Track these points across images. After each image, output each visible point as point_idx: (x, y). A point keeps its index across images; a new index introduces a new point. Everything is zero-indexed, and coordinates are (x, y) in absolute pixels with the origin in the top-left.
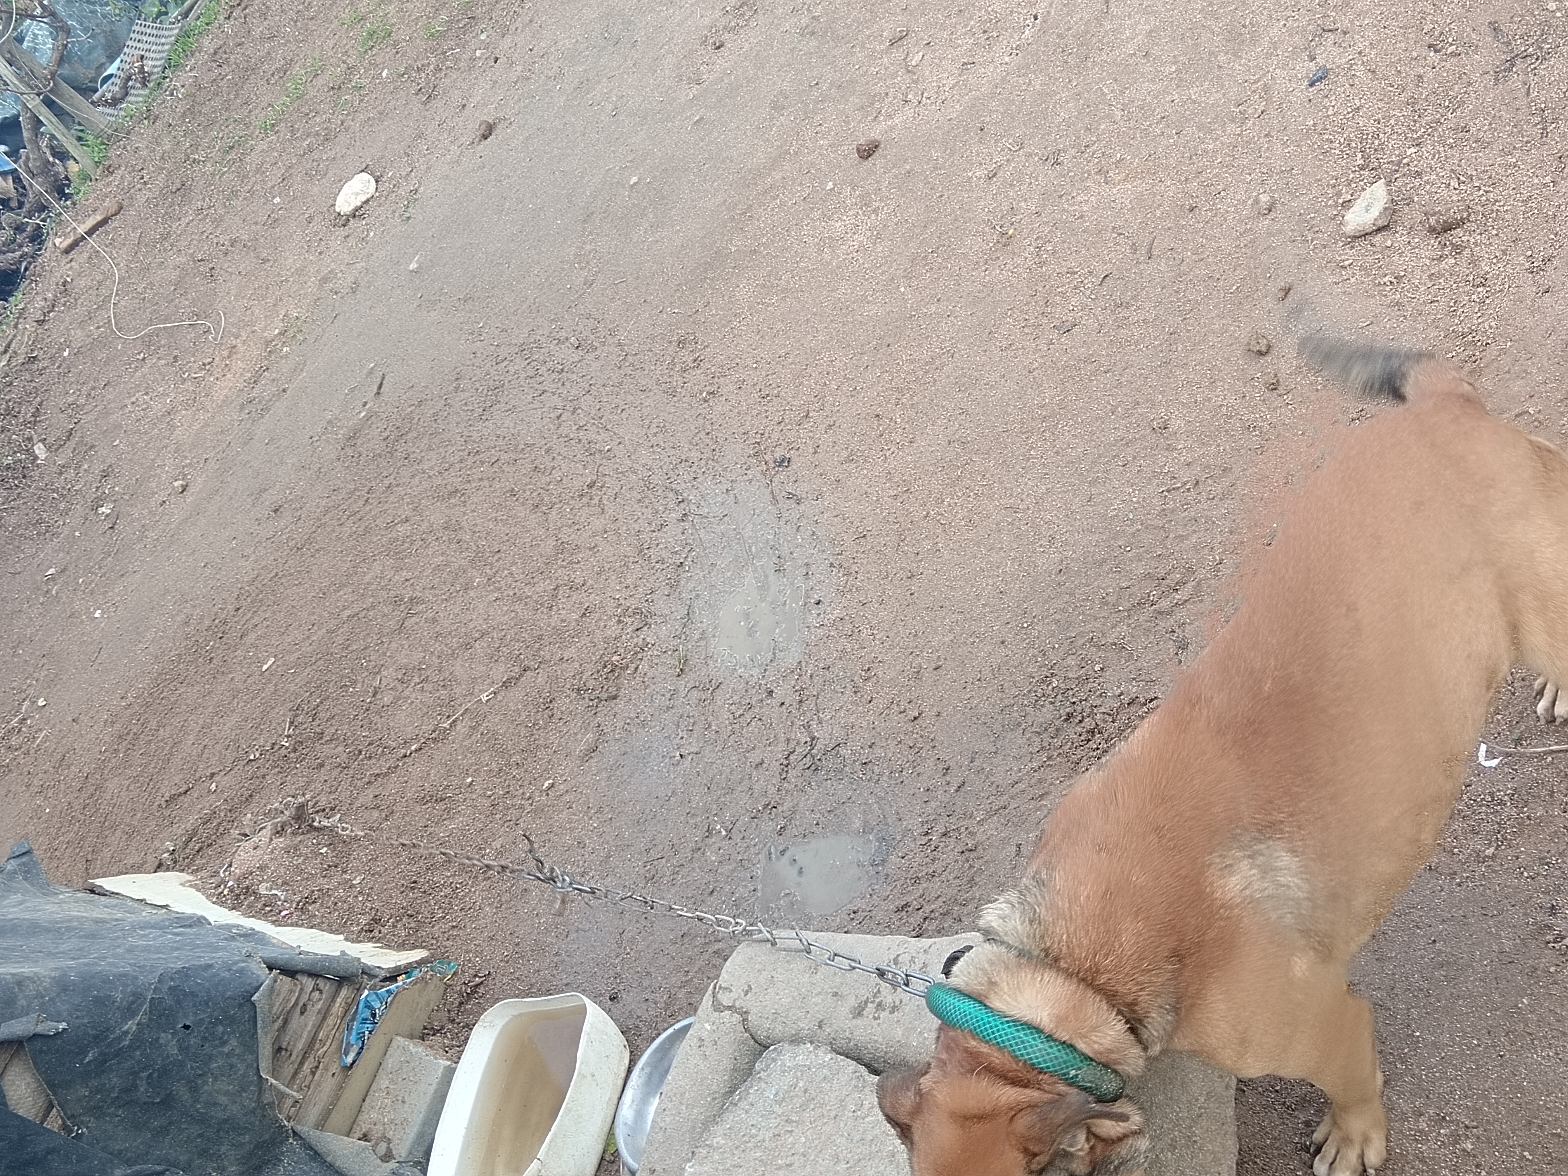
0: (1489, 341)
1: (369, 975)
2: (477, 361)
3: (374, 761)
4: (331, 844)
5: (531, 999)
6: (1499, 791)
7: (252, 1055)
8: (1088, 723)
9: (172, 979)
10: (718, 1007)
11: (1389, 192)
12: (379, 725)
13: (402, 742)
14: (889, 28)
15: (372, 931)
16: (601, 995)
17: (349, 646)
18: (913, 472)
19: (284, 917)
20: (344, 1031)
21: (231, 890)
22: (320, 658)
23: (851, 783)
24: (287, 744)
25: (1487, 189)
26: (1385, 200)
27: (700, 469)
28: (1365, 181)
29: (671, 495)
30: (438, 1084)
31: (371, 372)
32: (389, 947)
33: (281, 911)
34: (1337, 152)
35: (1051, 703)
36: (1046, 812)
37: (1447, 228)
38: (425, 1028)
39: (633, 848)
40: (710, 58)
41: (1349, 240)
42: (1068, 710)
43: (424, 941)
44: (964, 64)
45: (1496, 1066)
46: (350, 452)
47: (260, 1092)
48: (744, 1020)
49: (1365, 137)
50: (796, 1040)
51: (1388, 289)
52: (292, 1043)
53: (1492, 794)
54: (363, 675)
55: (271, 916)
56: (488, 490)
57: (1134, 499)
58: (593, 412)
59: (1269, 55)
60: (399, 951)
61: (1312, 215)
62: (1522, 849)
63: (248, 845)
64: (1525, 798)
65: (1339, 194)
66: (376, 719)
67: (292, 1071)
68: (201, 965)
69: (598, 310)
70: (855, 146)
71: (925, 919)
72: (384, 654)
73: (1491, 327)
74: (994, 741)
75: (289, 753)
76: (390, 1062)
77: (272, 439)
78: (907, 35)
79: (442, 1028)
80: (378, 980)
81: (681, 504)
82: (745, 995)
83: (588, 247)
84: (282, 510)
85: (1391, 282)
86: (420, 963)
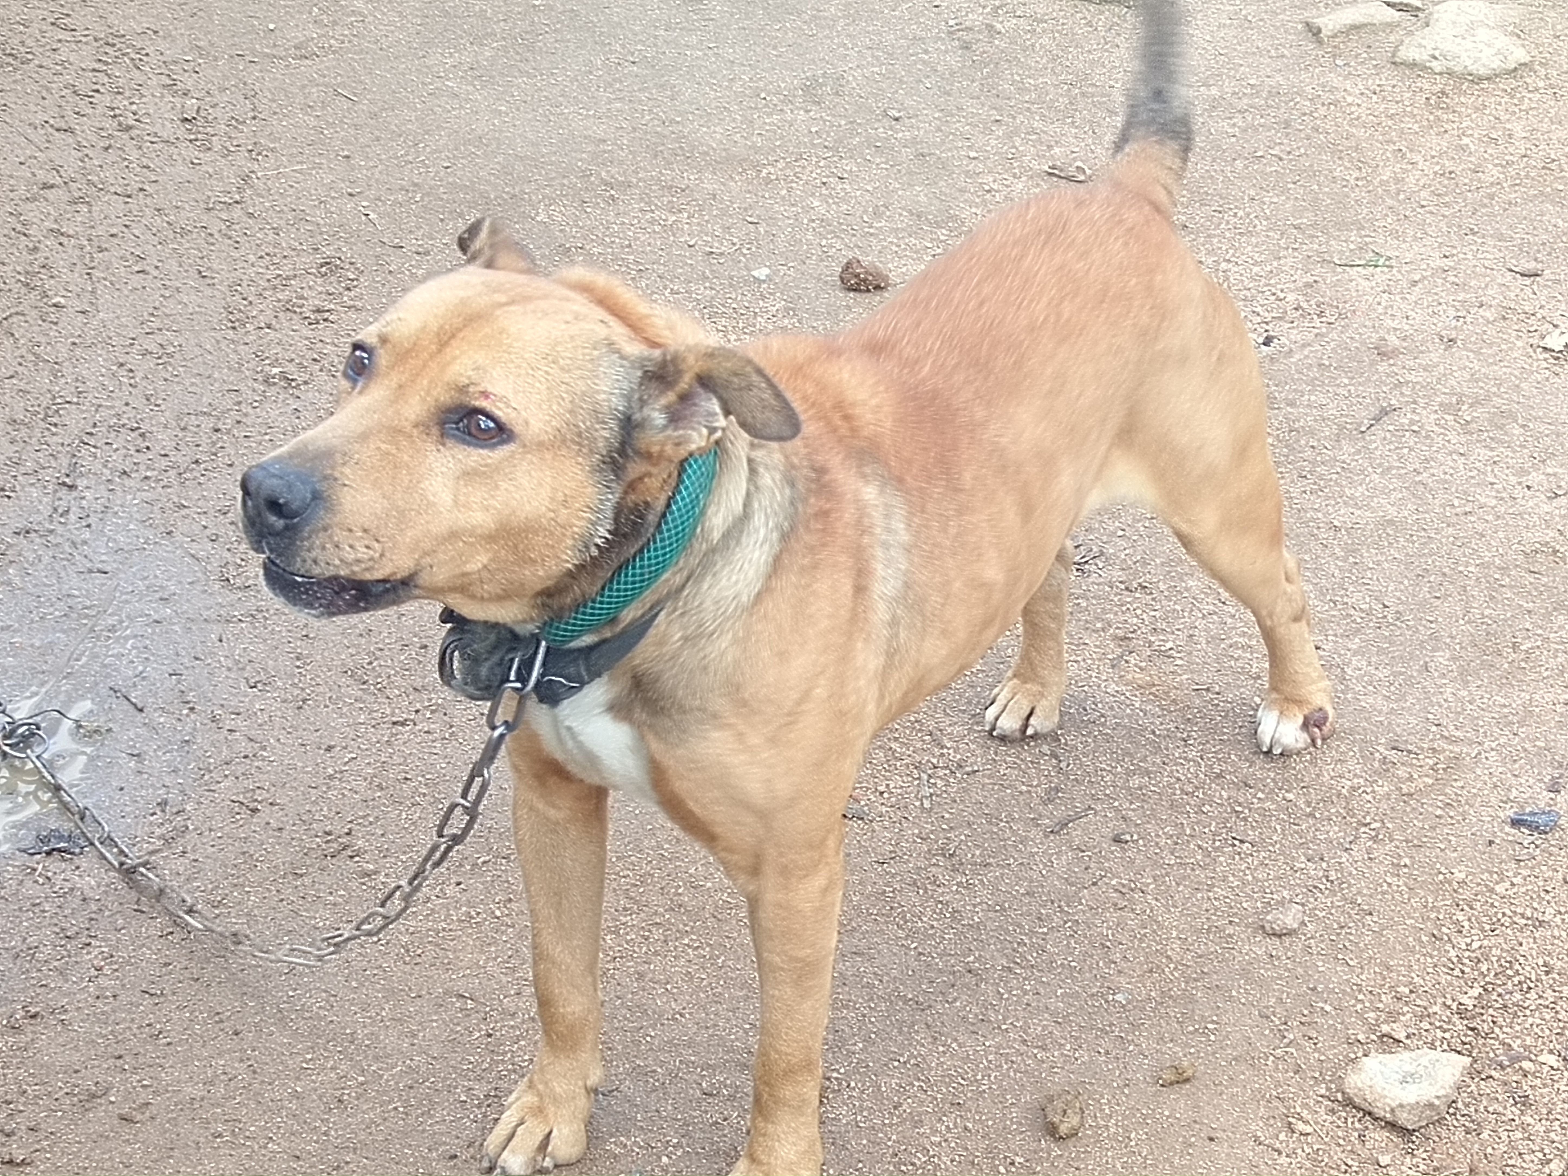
11: (1460, 1087)
14: (1071, 148)
26: (1442, 1093)
28: (1447, 1036)
29: (66, 461)
34: (1453, 953)
41: (1339, 1096)
49: (1510, 972)
57: (665, 1159)
58: (100, 231)
59: (1504, 722)
61: (1328, 1008)
65: (1393, 1016)
69: (273, 101)
70: (851, 255)
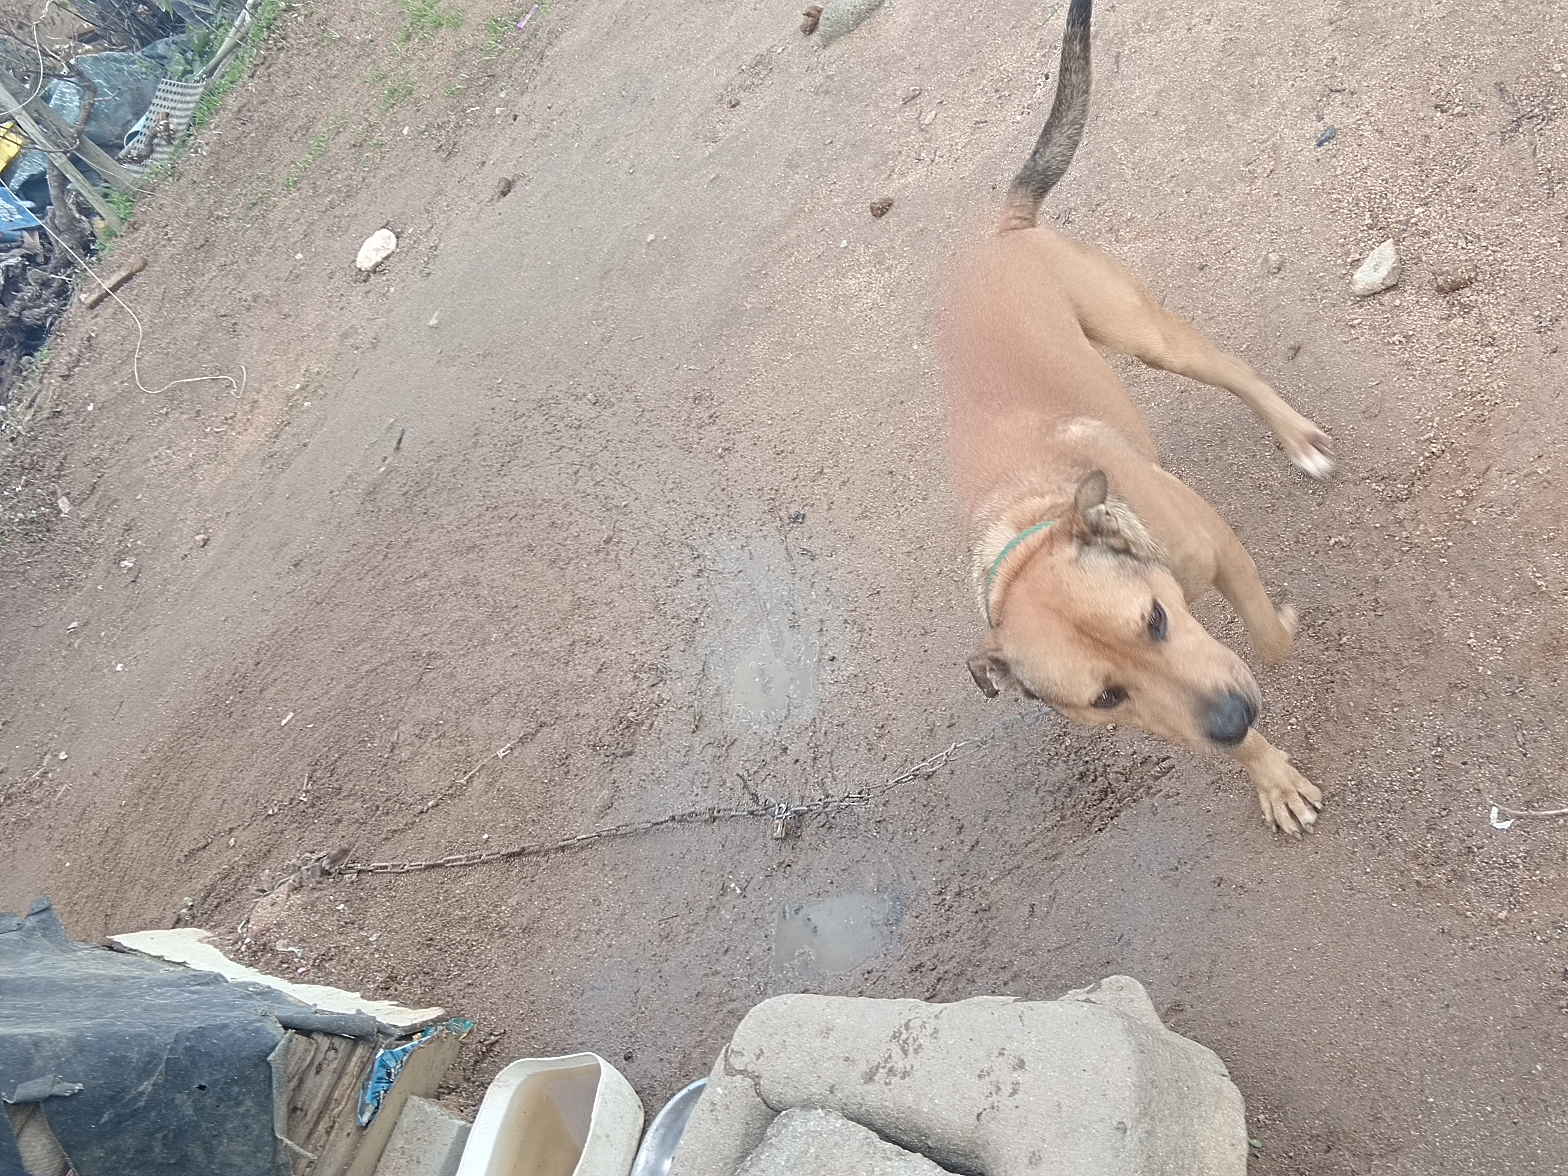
0: (1498, 401)
1: (384, 1034)
2: (496, 417)
3: (391, 816)
4: (348, 901)
5: (546, 1059)
6: (1512, 853)
7: (267, 1114)
8: (1101, 783)
9: (188, 1039)
10: (730, 1071)
11: (1398, 252)
12: (396, 780)
13: (419, 798)
14: (903, 86)
15: (387, 989)
16: (616, 1054)
17: (367, 700)
18: (926, 529)
19: (301, 974)
20: (359, 1091)
21: (249, 947)
22: (339, 713)
23: (866, 842)
24: (305, 800)
25: (1494, 248)
26: (1394, 260)
27: (716, 525)
28: (1374, 240)
29: (687, 550)
30: (453, 1144)
31: (391, 427)
32: (405, 1005)
33: (297, 968)
34: (1346, 211)
35: (1065, 762)
36: (1059, 871)
37: (1456, 288)
38: (441, 1087)
39: (648, 906)
40: (726, 116)
41: (1358, 299)
42: (1081, 769)
43: (440, 999)
44: (977, 123)
45: (1510, 1134)
46: (370, 507)
47: (275, 1152)
48: (756, 1084)
49: (1373, 196)
50: (807, 1105)
51: (1397, 348)
52: (307, 1103)
53: (1504, 857)
54: (381, 731)
55: (288, 973)
56: (505, 545)
58: (610, 468)
59: (1277, 115)
60: (415, 1009)
61: (1322, 274)
62: (1535, 913)
63: (265, 901)
64: (1537, 861)
65: (1348, 253)
66: (394, 774)
67: (307, 1131)
68: (216, 1026)
69: (615, 366)
70: (868, 205)
71: (939, 980)
72: (402, 709)
73: (1499, 387)
74: (1007, 800)
75: (307, 808)
76: (406, 1122)
77: (293, 493)
78: (920, 94)
79: (458, 1087)
80: (393, 1038)
81: (697, 560)
82: (757, 1059)
83: (606, 304)
84: (302, 564)
85: (1400, 341)
86: (436, 1021)
